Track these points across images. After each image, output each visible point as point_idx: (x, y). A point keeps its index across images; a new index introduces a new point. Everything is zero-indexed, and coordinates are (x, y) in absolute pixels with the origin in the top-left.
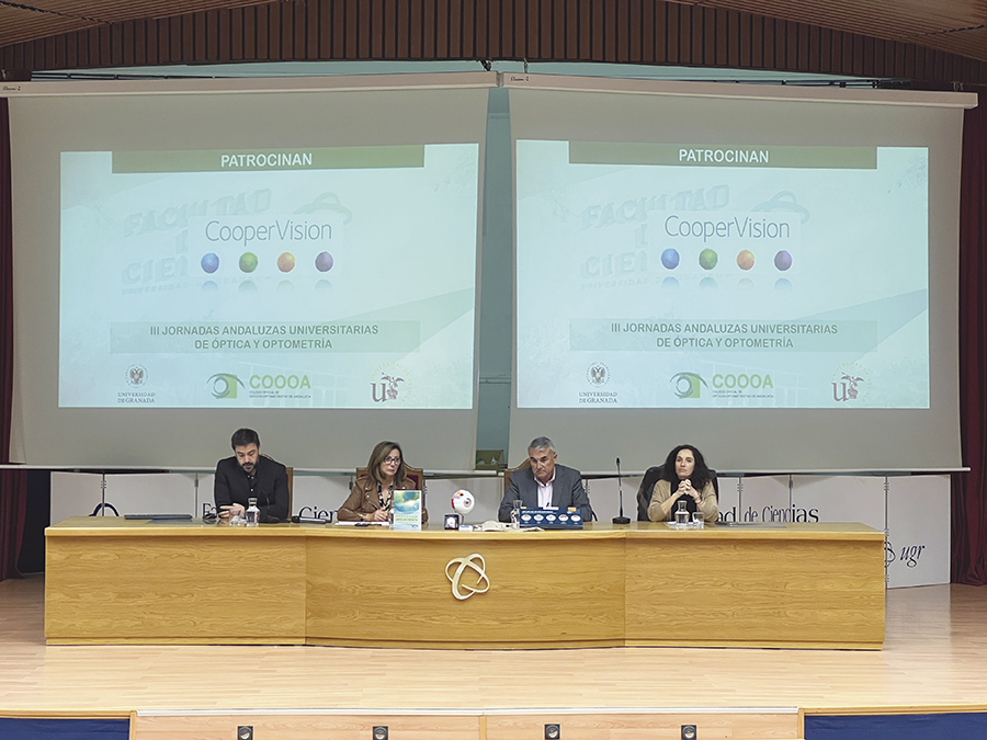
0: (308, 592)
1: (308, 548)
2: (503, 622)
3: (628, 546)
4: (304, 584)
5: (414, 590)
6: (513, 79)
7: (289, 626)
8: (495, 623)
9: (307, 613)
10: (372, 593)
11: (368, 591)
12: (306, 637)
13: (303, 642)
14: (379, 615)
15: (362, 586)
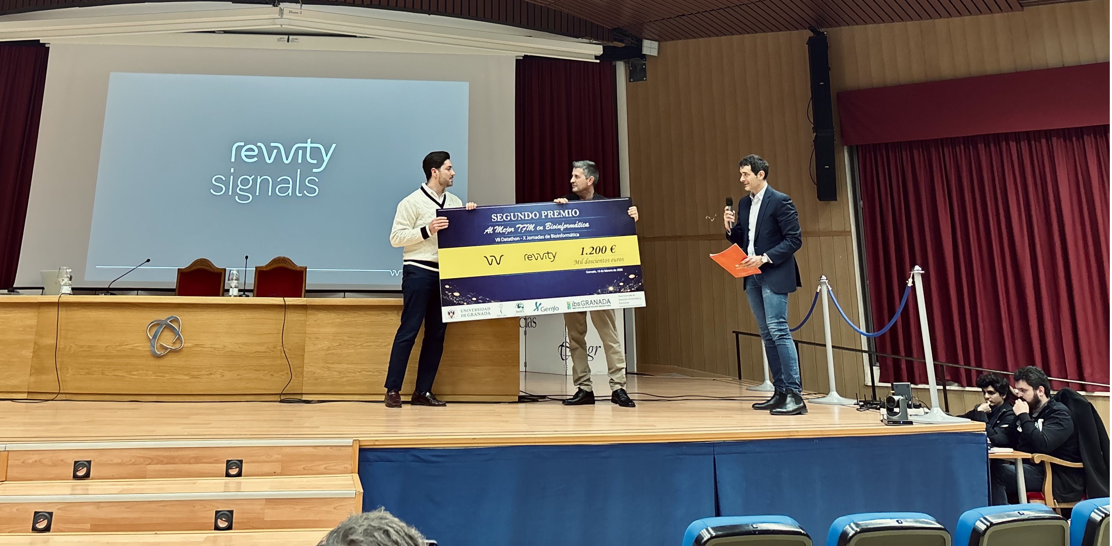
0: (34, 352)
1: (39, 313)
2: (194, 377)
3: (309, 312)
4: (32, 345)
5: (119, 348)
6: (290, 12)
7: (15, 382)
8: (187, 378)
9: (31, 371)
10: (84, 351)
11: (81, 349)
12: (28, 392)
13: (25, 396)
14: (87, 371)
15: (76, 345)
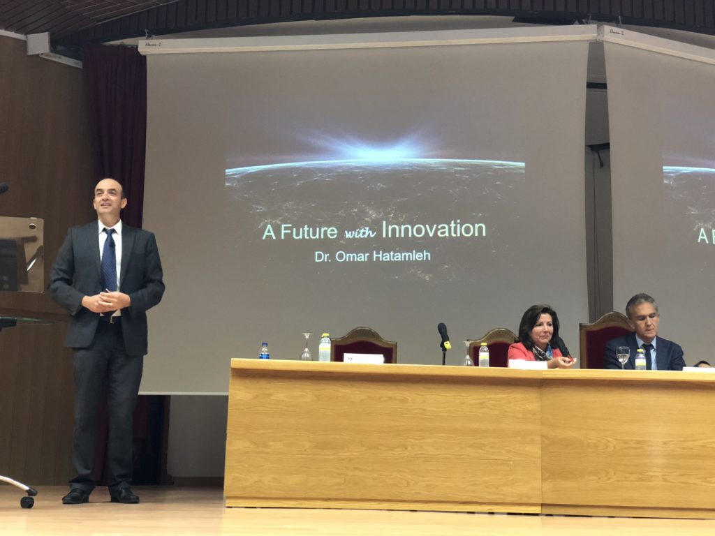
0: (543, 448)
4: (538, 438)
6: (611, 31)
7: (522, 489)
9: (542, 475)
10: (630, 448)
11: (625, 446)
12: (543, 505)
13: (537, 510)
14: (640, 476)
15: (617, 440)
